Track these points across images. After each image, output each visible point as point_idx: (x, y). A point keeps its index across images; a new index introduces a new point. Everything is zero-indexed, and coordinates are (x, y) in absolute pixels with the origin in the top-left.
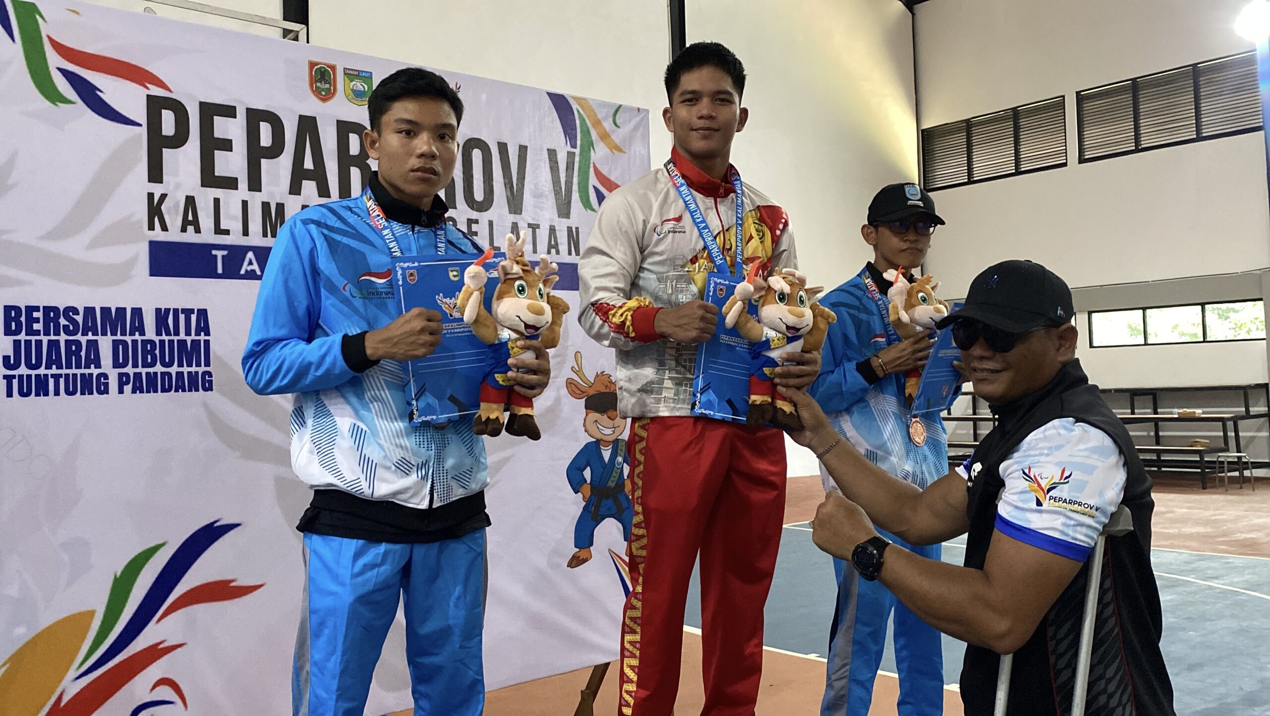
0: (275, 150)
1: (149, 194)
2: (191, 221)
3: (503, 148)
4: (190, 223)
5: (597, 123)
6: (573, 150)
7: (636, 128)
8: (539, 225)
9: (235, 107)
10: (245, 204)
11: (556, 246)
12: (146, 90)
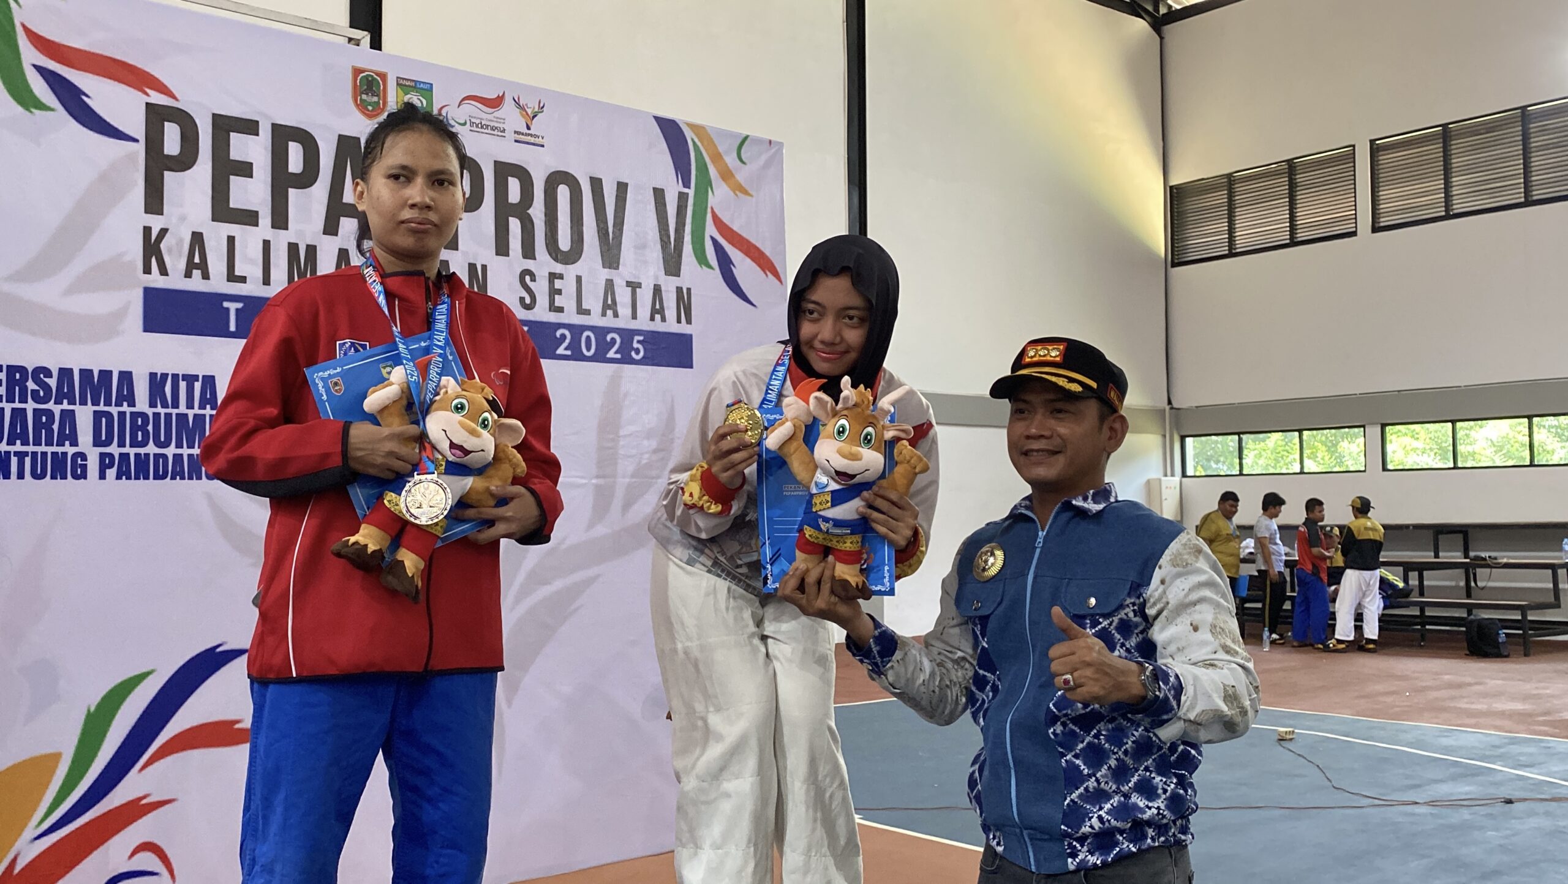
0: (307, 179)
1: (145, 228)
2: (197, 264)
3: (596, 184)
4: (197, 266)
5: (717, 158)
6: (686, 190)
7: (767, 165)
8: (640, 284)
9: (257, 122)
10: (266, 244)
11: (661, 312)
12: (145, 96)
